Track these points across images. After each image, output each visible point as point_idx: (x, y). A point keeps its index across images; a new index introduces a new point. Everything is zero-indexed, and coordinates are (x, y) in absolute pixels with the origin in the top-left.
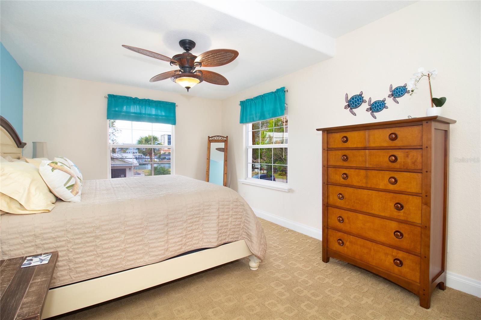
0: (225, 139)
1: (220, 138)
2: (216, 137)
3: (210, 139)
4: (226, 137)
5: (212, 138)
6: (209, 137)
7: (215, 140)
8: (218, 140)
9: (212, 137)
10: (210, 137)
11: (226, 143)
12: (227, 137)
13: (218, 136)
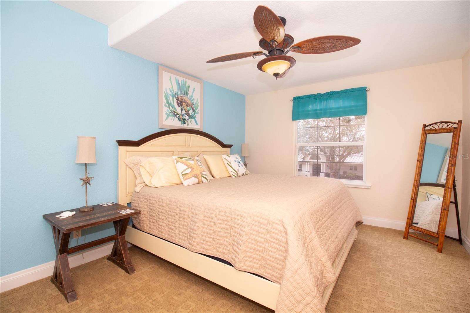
0: (455, 126)
1: (445, 126)
2: (438, 124)
3: (427, 128)
4: (457, 122)
5: (430, 127)
6: (425, 126)
7: (436, 130)
8: (440, 130)
9: (430, 125)
10: (427, 125)
11: (455, 133)
12: (460, 122)
13: (442, 122)
